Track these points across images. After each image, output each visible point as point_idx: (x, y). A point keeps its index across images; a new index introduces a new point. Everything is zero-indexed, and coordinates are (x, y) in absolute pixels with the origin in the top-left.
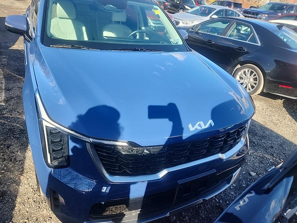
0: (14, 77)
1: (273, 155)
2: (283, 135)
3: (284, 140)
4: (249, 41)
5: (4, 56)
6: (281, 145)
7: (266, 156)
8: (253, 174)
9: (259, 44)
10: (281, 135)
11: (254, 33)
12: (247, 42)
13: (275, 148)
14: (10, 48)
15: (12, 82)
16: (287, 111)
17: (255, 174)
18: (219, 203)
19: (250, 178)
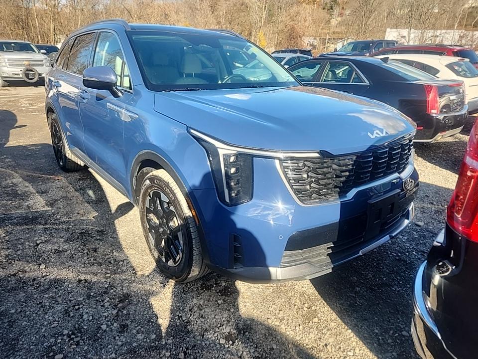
0: (39, 177)
1: (432, 203)
2: (433, 183)
3: (438, 188)
4: (352, 82)
5: (5, 156)
6: (436, 193)
7: (425, 205)
8: (421, 224)
9: (367, 83)
10: (431, 183)
11: (356, 71)
12: (350, 83)
13: (431, 196)
14: (6, 146)
15: (41, 183)
16: (425, 160)
17: (423, 223)
18: (399, 256)
19: (419, 228)
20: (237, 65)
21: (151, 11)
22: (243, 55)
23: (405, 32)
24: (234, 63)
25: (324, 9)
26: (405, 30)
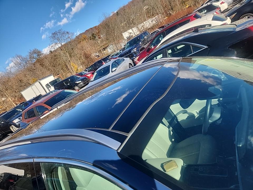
4: (194, 52)
9: (206, 47)
20: (77, 82)
21: (11, 83)
22: (77, 76)
23: (130, 31)
24: (76, 82)
25: (91, 39)
26: (129, 30)
